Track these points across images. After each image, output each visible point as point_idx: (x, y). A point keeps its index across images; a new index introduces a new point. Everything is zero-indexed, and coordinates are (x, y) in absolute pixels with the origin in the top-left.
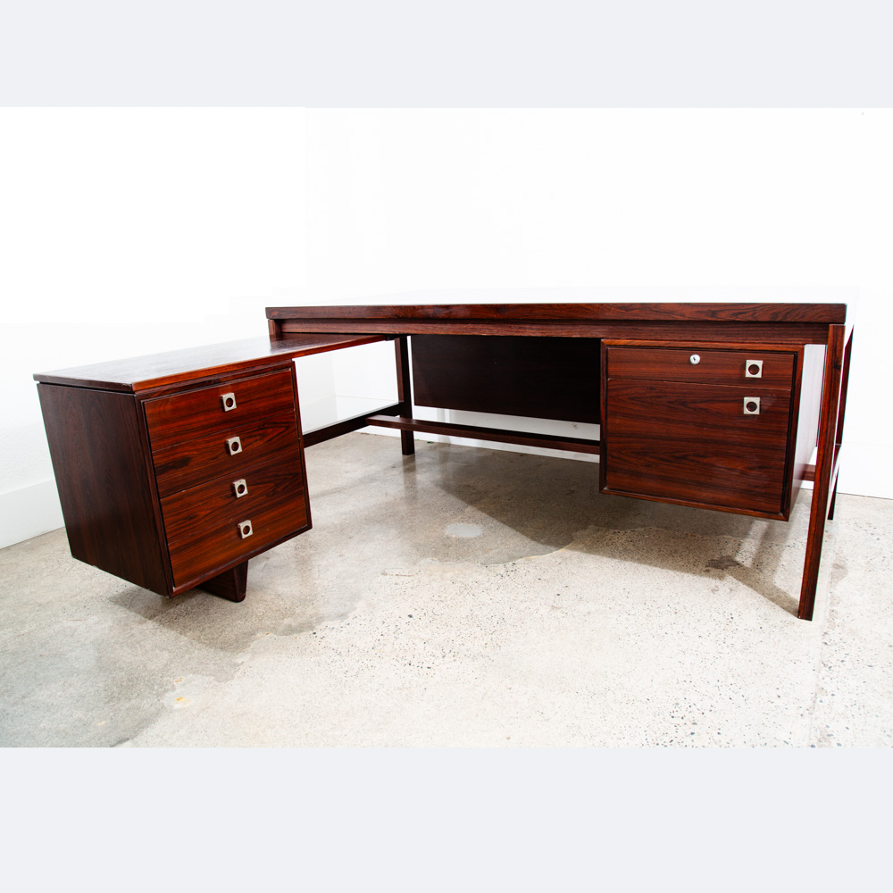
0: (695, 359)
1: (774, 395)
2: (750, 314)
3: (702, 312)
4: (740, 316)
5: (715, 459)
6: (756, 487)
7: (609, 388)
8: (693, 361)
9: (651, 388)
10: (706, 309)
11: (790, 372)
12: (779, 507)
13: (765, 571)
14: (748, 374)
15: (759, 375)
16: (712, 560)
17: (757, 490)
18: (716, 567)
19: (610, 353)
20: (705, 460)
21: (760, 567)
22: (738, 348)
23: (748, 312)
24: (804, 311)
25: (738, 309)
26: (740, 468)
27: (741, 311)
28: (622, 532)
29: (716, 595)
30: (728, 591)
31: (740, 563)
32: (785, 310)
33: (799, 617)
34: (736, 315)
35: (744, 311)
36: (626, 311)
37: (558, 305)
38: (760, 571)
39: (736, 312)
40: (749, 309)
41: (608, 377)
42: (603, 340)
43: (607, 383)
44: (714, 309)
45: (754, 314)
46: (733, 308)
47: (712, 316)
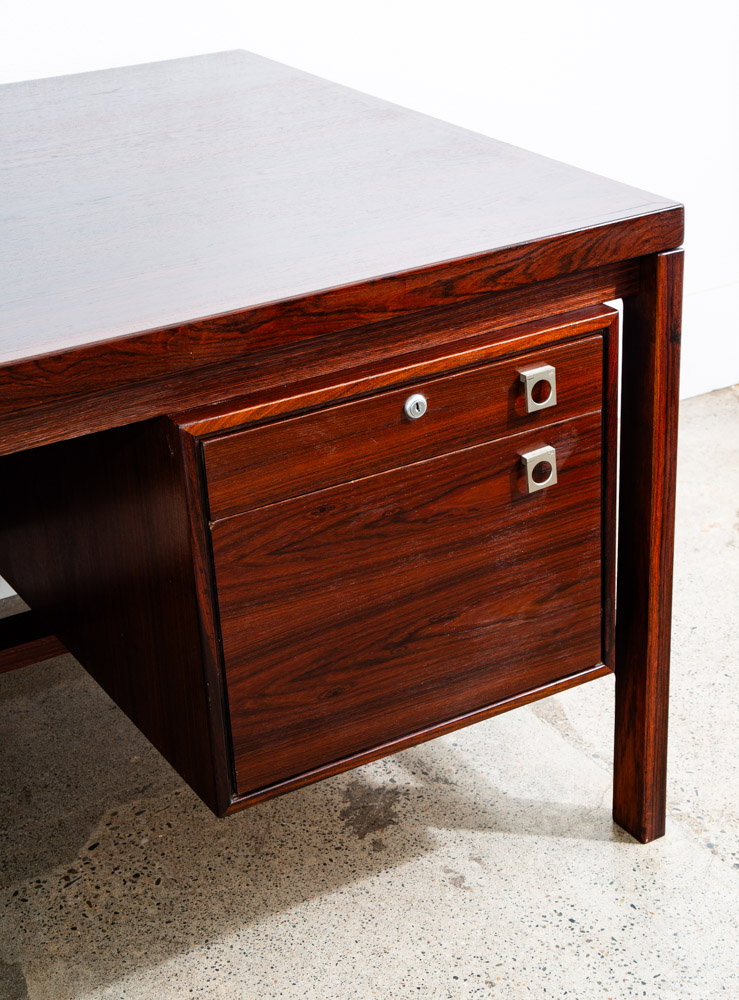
0: (416, 404)
1: (574, 432)
2: (520, 269)
3: (422, 291)
4: (502, 280)
5: (473, 611)
6: (556, 632)
7: (215, 548)
8: (416, 415)
9: (323, 510)
10: (433, 279)
11: (599, 374)
12: (599, 652)
13: (454, 778)
14: (533, 406)
15: (551, 400)
16: (344, 814)
17: (559, 637)
18: (377, 824)
19: (208, 456)
20: (455, 623)
21: (432, 774)
22: (501, 353)
23: (518, 265)
24: (618, 237)
25: (497, 265)
26: (523, 608)
27: (503, 267)
28: (76, 864)
29: (477, 890)
30: (475, 864)
31: (391, 786)
32: (584, 245)
33: (642, 842)
34: (493, 278)
35: (509, 265)
36: (242, 331)
37: (39, 363)
38: (446, 782)
39: (493, 271)
40: (518, 259)
41: (209, 518)
42: (184, 427)
43: (209, 533)
44: (448, 277)
45: (528, 268)
46: (486, 264)
47: (446, 295)
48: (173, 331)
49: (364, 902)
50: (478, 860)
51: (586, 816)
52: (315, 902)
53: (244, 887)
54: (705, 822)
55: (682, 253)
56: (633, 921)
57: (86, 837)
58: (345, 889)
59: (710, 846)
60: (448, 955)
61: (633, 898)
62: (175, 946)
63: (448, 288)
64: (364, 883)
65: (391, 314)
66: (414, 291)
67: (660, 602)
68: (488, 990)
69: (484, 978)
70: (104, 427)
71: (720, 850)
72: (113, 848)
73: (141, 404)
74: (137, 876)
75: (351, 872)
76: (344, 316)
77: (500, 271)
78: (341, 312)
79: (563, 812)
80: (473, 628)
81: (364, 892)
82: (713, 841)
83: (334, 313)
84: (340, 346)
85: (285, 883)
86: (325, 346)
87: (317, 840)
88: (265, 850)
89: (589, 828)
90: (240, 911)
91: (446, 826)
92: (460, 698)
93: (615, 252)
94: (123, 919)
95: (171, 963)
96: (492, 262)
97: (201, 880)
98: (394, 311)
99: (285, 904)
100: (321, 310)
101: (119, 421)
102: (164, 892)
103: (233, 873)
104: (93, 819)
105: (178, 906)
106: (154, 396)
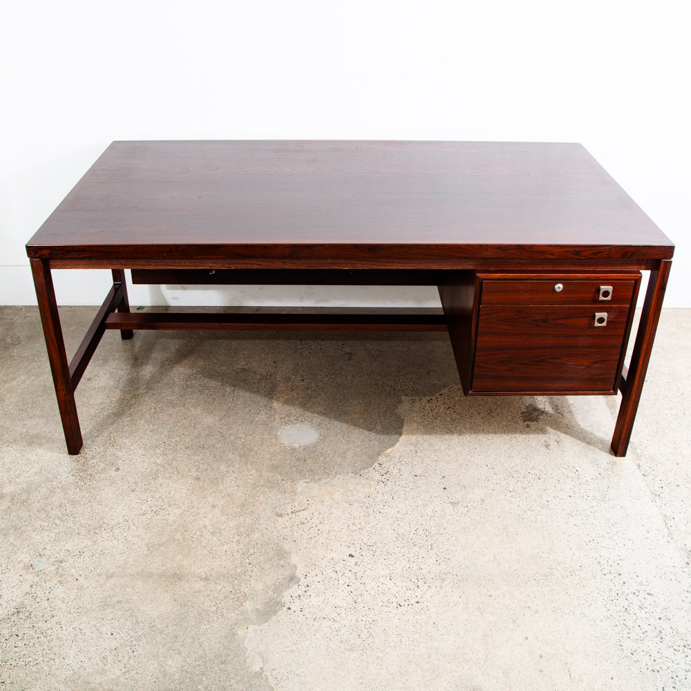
0: (559, 287)
1: (617, 310)
2: (606, 253)
3: (568, 252)
4: (598, 255)
5: (566, 359)
6: (597, 375)
7: (481, 313)
8: (558, 290)
9: (519, 312)
10: (572, 249)
11: (631, 294)
14: (601, 298)
15: (609, 298)
17: (597, 377)
19: (484, 285)
20: (559, 361)
21: (559, 411)
22: (594, 278)
23: (606, 251)
24: (647, 251)
26: (586, 363)
27: (601, 251)
28: (433, 398)
29: (551, 451)
30: (556, 443)
31: (543, 410)
32: (633, 250)
33: (616, 456)
34: (595, 254)
36: (503, 251)
37: (437, 246)
38: (562, 415)
39: (595, 251)
41: (480, 304)
42: (478, 275)
43: (479, 309)
44: (578, 249)
45: (610, 253)
47: (576, 255)
48: (480, 246)
49: (514, 441)
50: (558, 442)
51: (602, 441)
52: (498, 435)
53: (479, 423)
54: (642, 458)
55: (671, 262)
57: (440, 391)
58: (510, 435)
59: (639, 465)
60: (531, 466)
61: (601, 471)
62: (450, 432)
63: (578, 253)
64: (517, 435)
66: (565, 251)
67: (640, 377)
68: (537, 480)
69: (538, 476)
70: (455, 268)
71: (641, 468)
72: (446, 397)
74: (449, 408)
75: (515, 431)
76: (538, 253)
77: (599, 252)
79: (595, 438)
80: (566, 364)
81: (515, 438)
82: (641, 464)
84: (538, 262)
85: (493, 426)
86: (532, 261)
87: (509, 418)
88: (492, 414)
89: (601, 446)
90: (475, 429)
91: (554, 429)
92: (556, 386)
93: (644, 255)
94: (439, 418)
95: (447, 436)
97: (468, 416)
98: (556, 256)
99: (489, 432)
101: (460, 268)
102: (455, 415)
103: (478, 418)
104: (445, 386)
105: (457, 421)
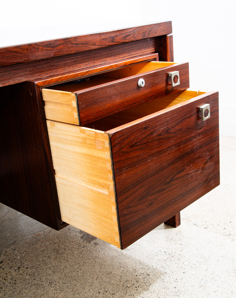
4: (128, 38)
10: (108, 36)
16: (82, 237)
22: (129, 64)
23: (131, 34)
24: (156, 28)
25: (126, 33)
27: (127, 34)
32: (148, 29)
33: (175, 227)
34: (125, 37)
35: (129, 34)
36: (52, 47)
39: (124, 35)
40: (131, 32)
42: (36, 82)
44: (113, 35)
45: (134, 35)
46: (123, 32)
48: (30, 45)
49: (98, 260)
53: (57, 264)
55: (172, 36)
56: (183, 248)
59: (195, 224)
61: (180, 242)
62: (39, 286)
63: (113, 39)
65: (97, 46)
66: (103, 39)
68: (148, 277)
69: (145, 274)
70: (7, 84)
71: (198, 225)
72: (8, 261)
73: (19, 76)
74: (19, 268)
76: (83, 45)
77: (127, 35)
78: (82, 44)
81: (97, 258)
83: (80, 44)
84: (81, 60)
85: (70, 260)
86: (76, 60)
87: (76, 246)
88: (60, 252)
90: (58, 271)
93: (156, 33)
94: (18, 282)
96: (124, 32)
97: (42, 265)
98: (98, 46)
100: (76, 42)
101: (12, 82)
102: (30, 271)
103: (52, 261)
105: (36, 274)
106: (23, 74)
